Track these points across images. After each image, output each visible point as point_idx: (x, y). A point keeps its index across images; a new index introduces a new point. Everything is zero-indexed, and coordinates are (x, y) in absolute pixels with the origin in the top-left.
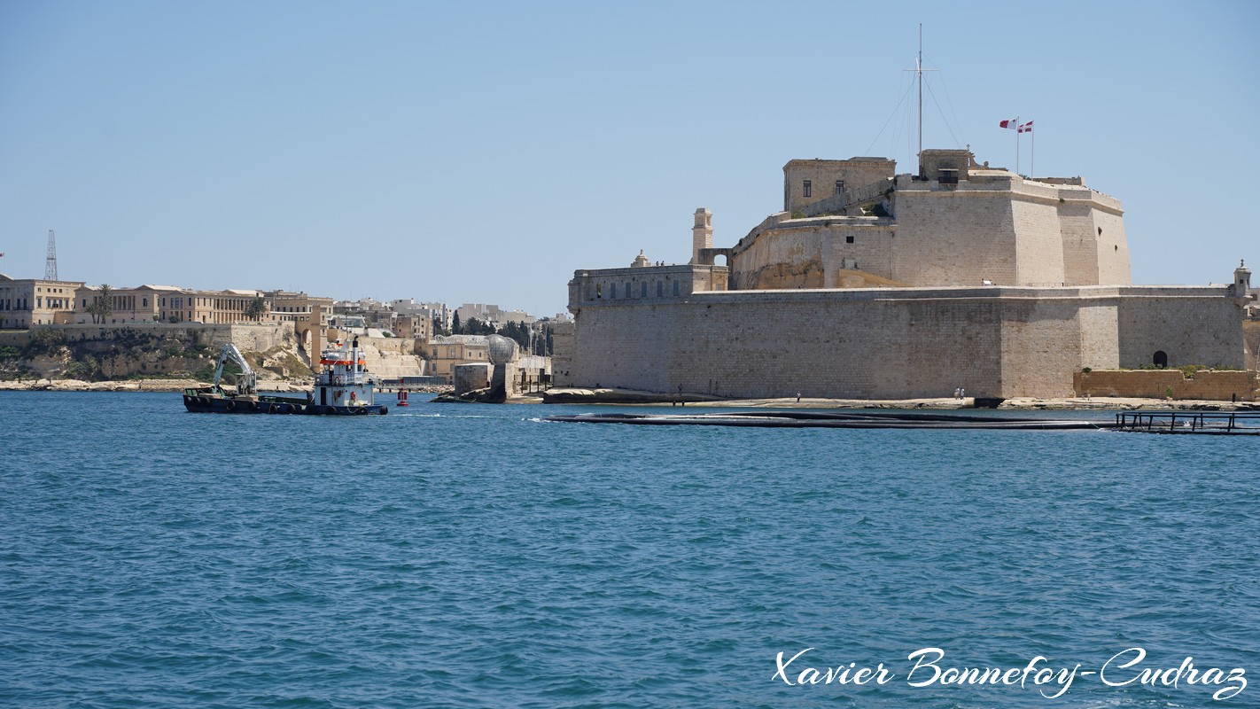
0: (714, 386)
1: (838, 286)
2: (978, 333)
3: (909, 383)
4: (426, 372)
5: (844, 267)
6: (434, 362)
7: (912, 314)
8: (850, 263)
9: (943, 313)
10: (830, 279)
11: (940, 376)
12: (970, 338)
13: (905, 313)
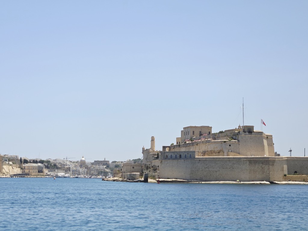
0: (201, 179)
1: (228, 156)
2: (264, 167)
3: (249, 178)
4: (22, 173)
5: (229, 151)
6: (24, 170)
7: (249, 162)
8: (230, 151)
9: (256, 162)
10: (226, 154)
11: (256, 176)
12: (263, 168)
13: (248, 163)
